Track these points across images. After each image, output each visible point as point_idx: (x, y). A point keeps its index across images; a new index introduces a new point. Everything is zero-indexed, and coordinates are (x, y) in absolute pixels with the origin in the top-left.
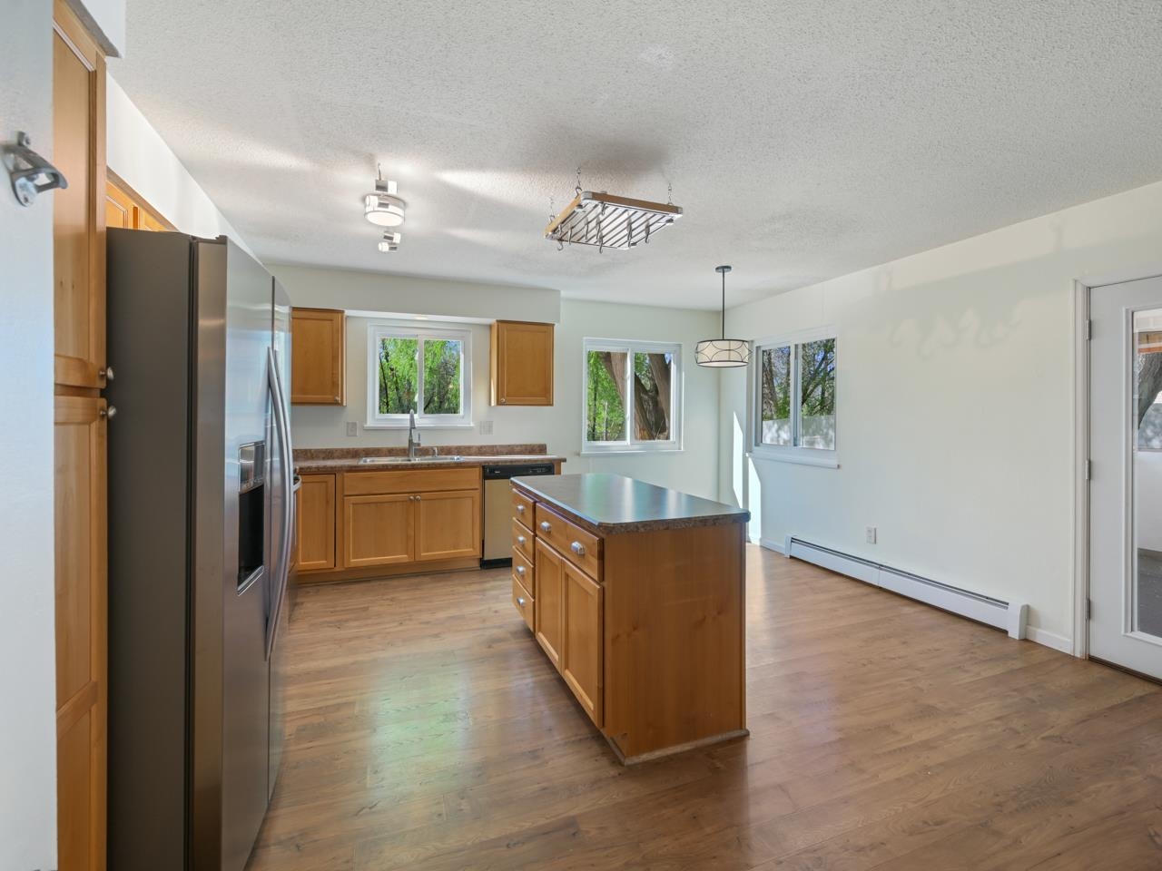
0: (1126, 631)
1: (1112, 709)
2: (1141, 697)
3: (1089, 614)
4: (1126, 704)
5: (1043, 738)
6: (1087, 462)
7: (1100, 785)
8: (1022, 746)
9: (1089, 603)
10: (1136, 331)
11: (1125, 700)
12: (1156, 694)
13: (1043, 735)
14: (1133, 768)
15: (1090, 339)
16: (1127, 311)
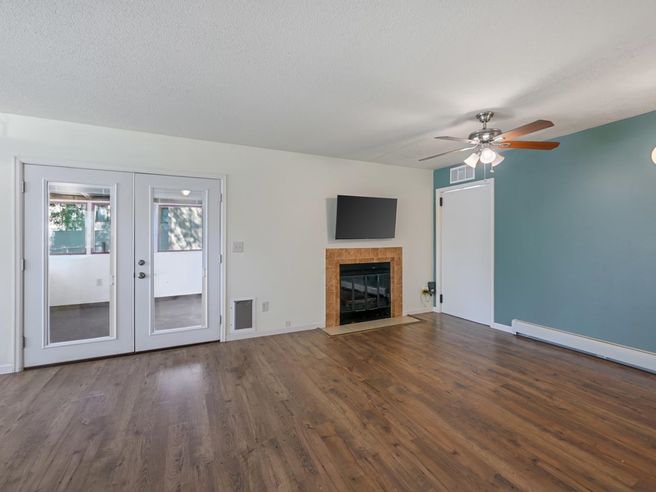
0: (44, 346)
1: (45, 386)
2: (55, 374)
3: (24, 345)
4: (51, 380)
5: (18, 420)
6: (22, 260)
7: (56, 420)
8: (8, 431)
9: (24, 339)
10: (49, 192)
11: (49, 379)
12: (61, 369)
13: (18, 418)
14: (66, 404)
15: (24, 192)
16: (45, 180)
